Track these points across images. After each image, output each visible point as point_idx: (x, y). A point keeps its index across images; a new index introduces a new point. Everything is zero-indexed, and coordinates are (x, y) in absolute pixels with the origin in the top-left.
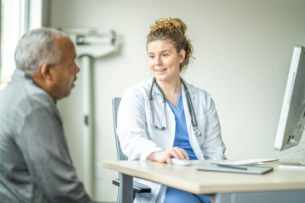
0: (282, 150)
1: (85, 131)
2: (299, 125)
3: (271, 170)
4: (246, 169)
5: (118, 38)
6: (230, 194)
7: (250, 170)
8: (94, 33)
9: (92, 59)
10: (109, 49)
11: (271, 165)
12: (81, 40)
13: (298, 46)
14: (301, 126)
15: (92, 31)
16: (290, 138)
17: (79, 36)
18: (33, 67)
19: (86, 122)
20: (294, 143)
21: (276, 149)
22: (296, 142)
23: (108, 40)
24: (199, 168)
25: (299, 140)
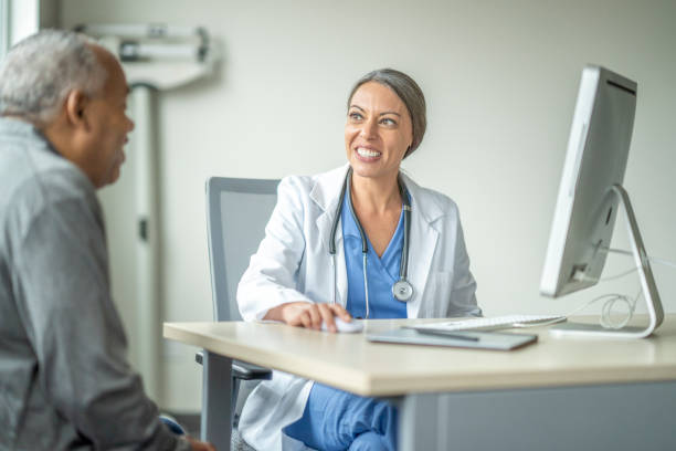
0: (556, 295)
1: (142, 254)
2: (595, 241)
3: (534, 341)
4: (476, 340)
5: (212, 45)
6: (437, 394)
7: (486, 340)
8: (158, 35)
9: (155, 93)
10: (192, 70)
11: (533, 330)
12: (129, 50)
13: (591, 66)
14: (600, 241)
15: (153, 31)
16: (575, 269)
17: (125, 43)
18: (48, 101)
19: (143, 233)
20: (584, 281)
21: (544, 295)
22: (588, 279)
23: (189, 50)
24: (374, 337)
25: (597, 274)
